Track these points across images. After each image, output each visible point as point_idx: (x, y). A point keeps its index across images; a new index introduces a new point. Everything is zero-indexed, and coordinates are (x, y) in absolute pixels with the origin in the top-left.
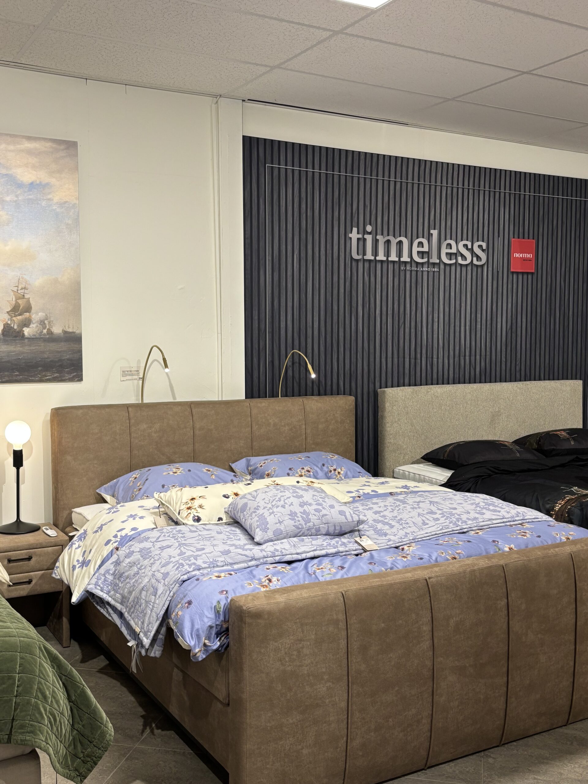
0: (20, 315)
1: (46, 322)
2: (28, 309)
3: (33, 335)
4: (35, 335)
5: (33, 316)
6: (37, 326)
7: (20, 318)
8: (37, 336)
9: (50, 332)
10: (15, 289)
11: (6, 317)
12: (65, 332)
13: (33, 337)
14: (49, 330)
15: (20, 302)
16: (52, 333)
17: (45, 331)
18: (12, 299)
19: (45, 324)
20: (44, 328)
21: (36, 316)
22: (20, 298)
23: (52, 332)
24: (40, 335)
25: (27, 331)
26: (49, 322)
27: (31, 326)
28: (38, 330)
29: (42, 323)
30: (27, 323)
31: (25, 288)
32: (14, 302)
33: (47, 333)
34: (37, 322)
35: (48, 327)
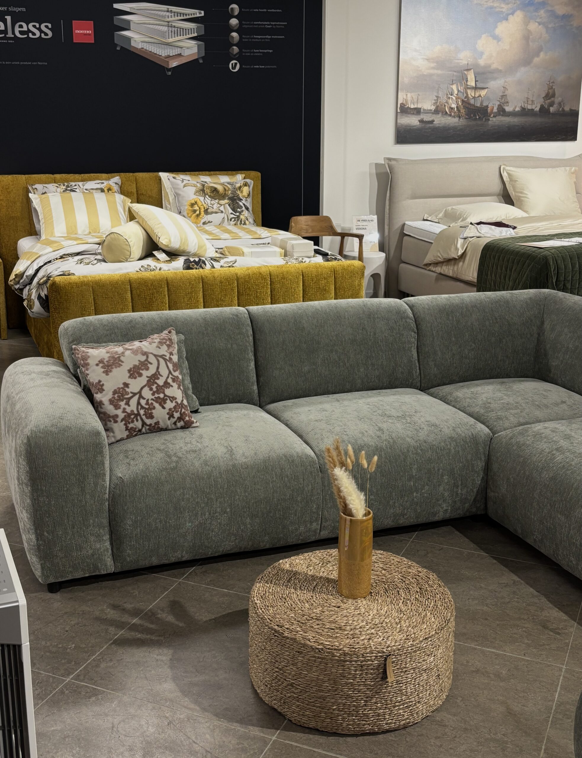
0: (549, 99)
1: (562, 103)
2: (553, 95)
7: (549, 101)
9: (563, 110)
10: (548, 83)
11: (542, 100)
12: (571, 110)
14: (563, 108)
15: (550, 91)
17: (561, 109)
18: (546, 88)
20: (561, 107)
21: (557, 100)
22: (550, 89)
25: (552, 109)
26: (564, 104)
29: (560, 104)
30: (552, 104)
31: (553, 82)
32: (547, 91)
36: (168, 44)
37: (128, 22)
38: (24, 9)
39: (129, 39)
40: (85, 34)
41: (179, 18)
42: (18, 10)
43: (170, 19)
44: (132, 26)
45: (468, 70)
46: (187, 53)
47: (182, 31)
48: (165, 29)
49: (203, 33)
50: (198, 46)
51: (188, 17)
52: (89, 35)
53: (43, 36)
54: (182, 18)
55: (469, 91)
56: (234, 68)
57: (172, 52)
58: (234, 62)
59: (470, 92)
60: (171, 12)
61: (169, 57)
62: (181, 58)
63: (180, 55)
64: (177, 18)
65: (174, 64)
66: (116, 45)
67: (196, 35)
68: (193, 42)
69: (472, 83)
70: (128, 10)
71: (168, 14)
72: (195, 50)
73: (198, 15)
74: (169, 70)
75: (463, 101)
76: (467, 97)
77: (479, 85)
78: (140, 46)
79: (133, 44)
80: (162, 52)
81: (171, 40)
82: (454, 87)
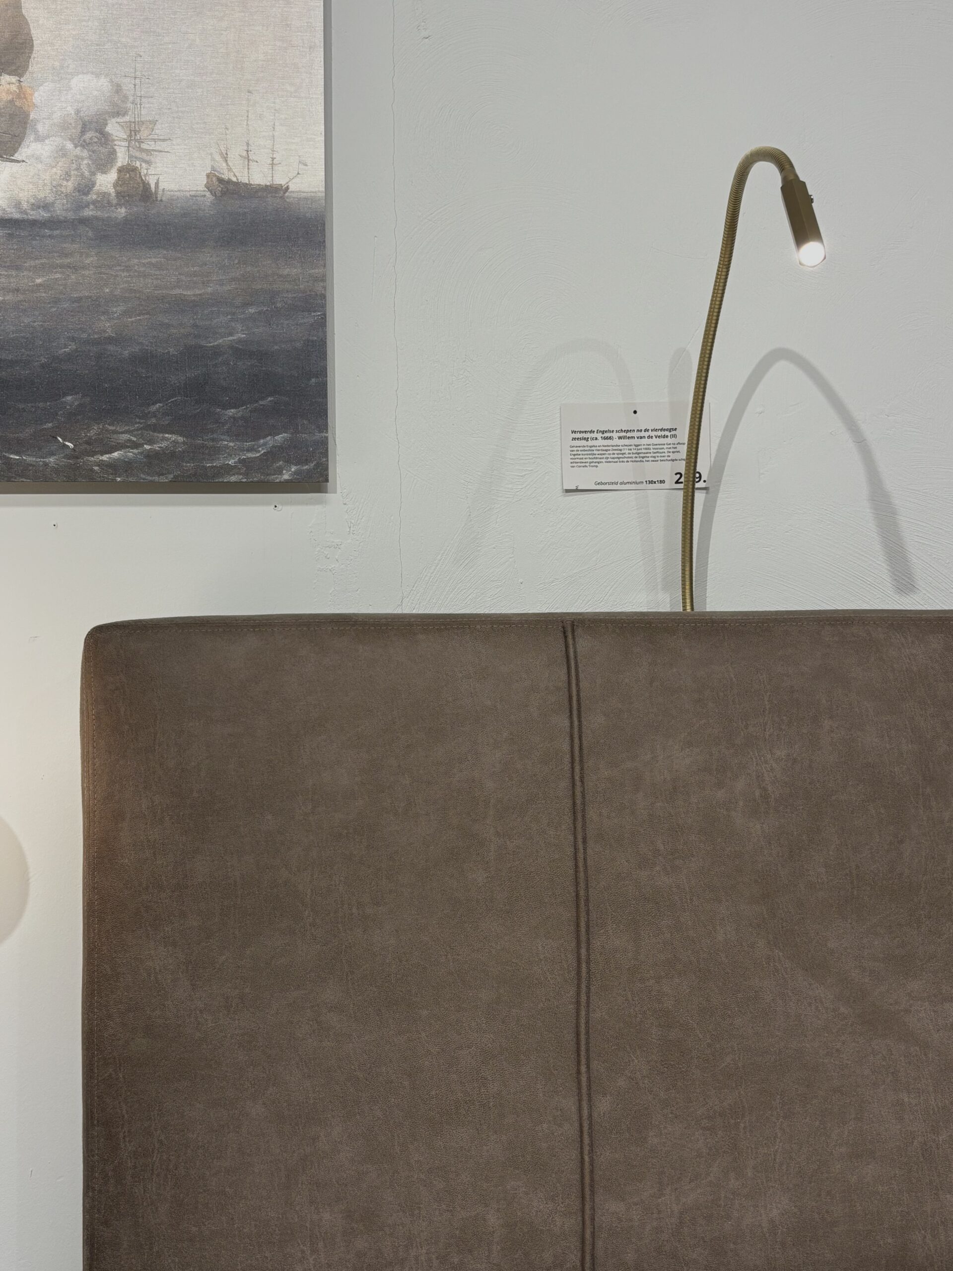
3: (35, 206)
4: (46, 206)
5: (38, 97)
6: (62, 152)
8: (60, 210)
13: (33, 215)
16: (146, 194)
19: (104, 138)
23: (146, 186)
24: (80, 206)
27: (29, 149)
28: (67, 176)
33: (118, 194)
34: (64, 126)
35: (122, 159)
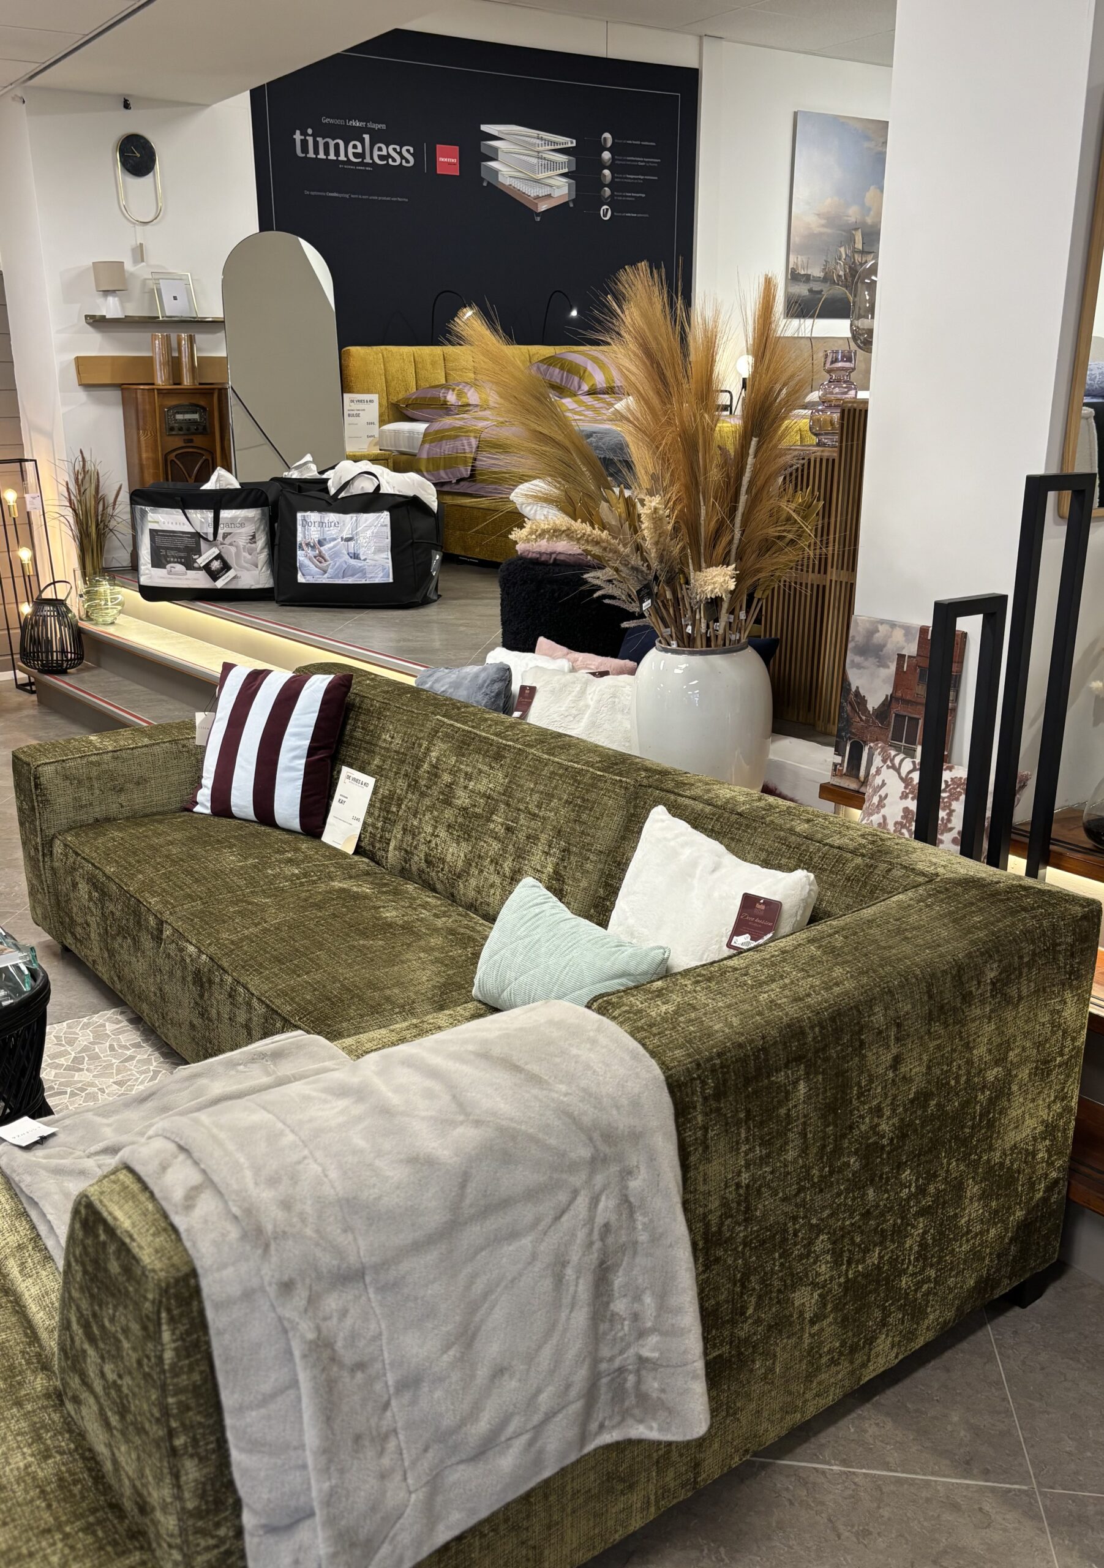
36: (537, 181)
37: (496, 149)
38: (384, 127)
39: (496, 172)
40: (450, 164)
41: (550, 147)
42: (377, 126)
43: (540, 149)
44: (501, 156)
45: (856, 229)
46: (557, 193)
47: (551, 165)
48: (534, 161)
49: (574, 169)
50: (570, 185)
51: (559, 147)
52: (454, 164)
53: (404, 163)
54: (553, 147)
55: (856, 256)
56: (605, 216)
57: (542, 191)
58: (605, 207)
59: (858, 258)
60: (542, 139)
61: (538, 197)
62: (552, 200)
63: (549, 196)
64: (548, 148)
65: (543, 207)
66: (483, 180)
67: (566, 170)
68: (564, 180)
69: (859, 246)
70: (496, 134)
71: (538, 141)
72: (565, 190)
73: (570, 145)
74: (538, 214)
75: (850, 267)
76: (854, 262)
77: (866, 249)
78: (507, 183)
79: (501, 179)
80: (532, 191)
81: (540, 176)
82: (842, 250)
